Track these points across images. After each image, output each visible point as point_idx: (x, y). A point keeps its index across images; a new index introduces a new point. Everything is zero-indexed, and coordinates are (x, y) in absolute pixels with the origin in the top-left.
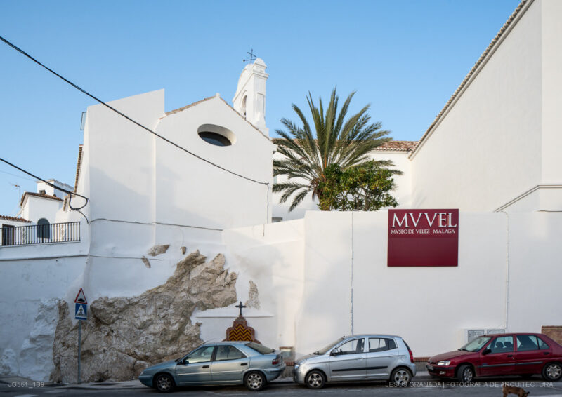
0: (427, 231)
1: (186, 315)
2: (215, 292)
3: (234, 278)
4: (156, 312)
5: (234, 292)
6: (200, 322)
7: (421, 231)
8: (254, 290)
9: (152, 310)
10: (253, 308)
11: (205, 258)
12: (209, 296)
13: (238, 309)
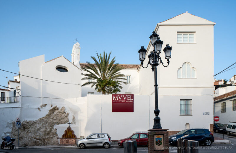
0: (124, 101)
1: (52, 126)
2: (62, 119)
3: (68, 114)
4: (42, 125)
5: (68, 119)
6: (57, 128)
7: (122, 101)
8: (74, 118)
10: (74, 124)
11: (59, 108)
12: (60, 120)
13: (68, 124)
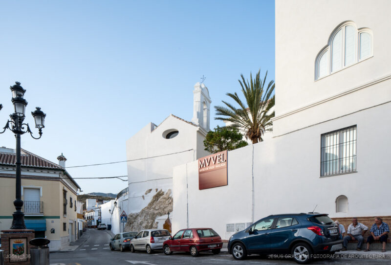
1: (153, 219)
2: (165, 207)
5: (172, 207)
6: (158, 221)
9: (143, 217)
11: (164, 192)
12: (163, 209)
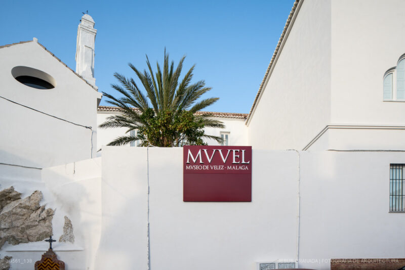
0: (221, 168)
2: (29, 227)
3: (50, 214)
5: (50, 227)
6: (9, 255)
7: (215, 167)
8: (68, 225)
11: (20, 194)
12: (23, 231)
13: (48, 243)
